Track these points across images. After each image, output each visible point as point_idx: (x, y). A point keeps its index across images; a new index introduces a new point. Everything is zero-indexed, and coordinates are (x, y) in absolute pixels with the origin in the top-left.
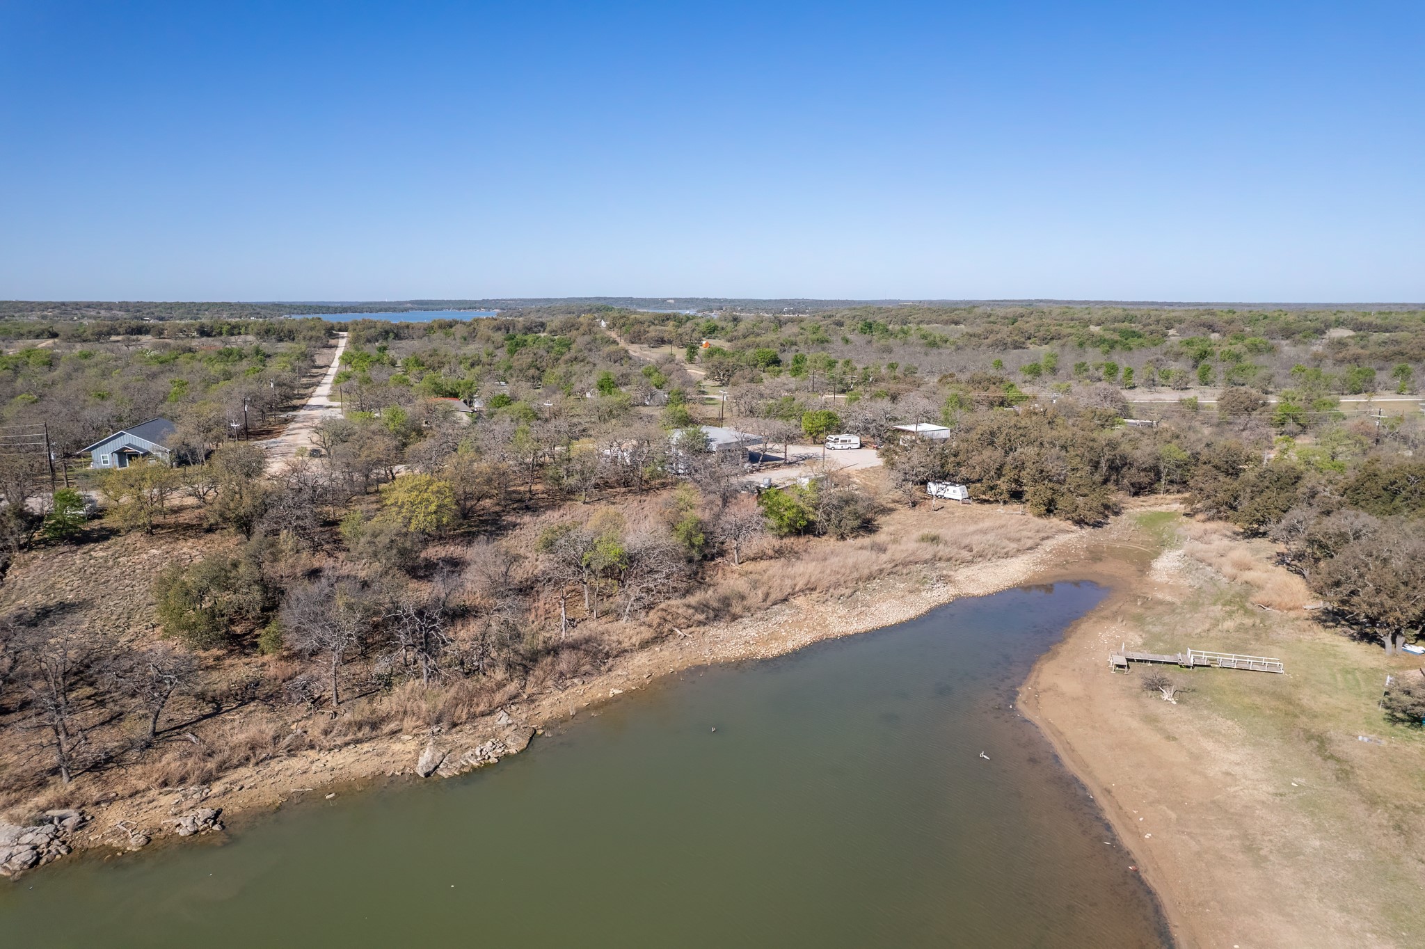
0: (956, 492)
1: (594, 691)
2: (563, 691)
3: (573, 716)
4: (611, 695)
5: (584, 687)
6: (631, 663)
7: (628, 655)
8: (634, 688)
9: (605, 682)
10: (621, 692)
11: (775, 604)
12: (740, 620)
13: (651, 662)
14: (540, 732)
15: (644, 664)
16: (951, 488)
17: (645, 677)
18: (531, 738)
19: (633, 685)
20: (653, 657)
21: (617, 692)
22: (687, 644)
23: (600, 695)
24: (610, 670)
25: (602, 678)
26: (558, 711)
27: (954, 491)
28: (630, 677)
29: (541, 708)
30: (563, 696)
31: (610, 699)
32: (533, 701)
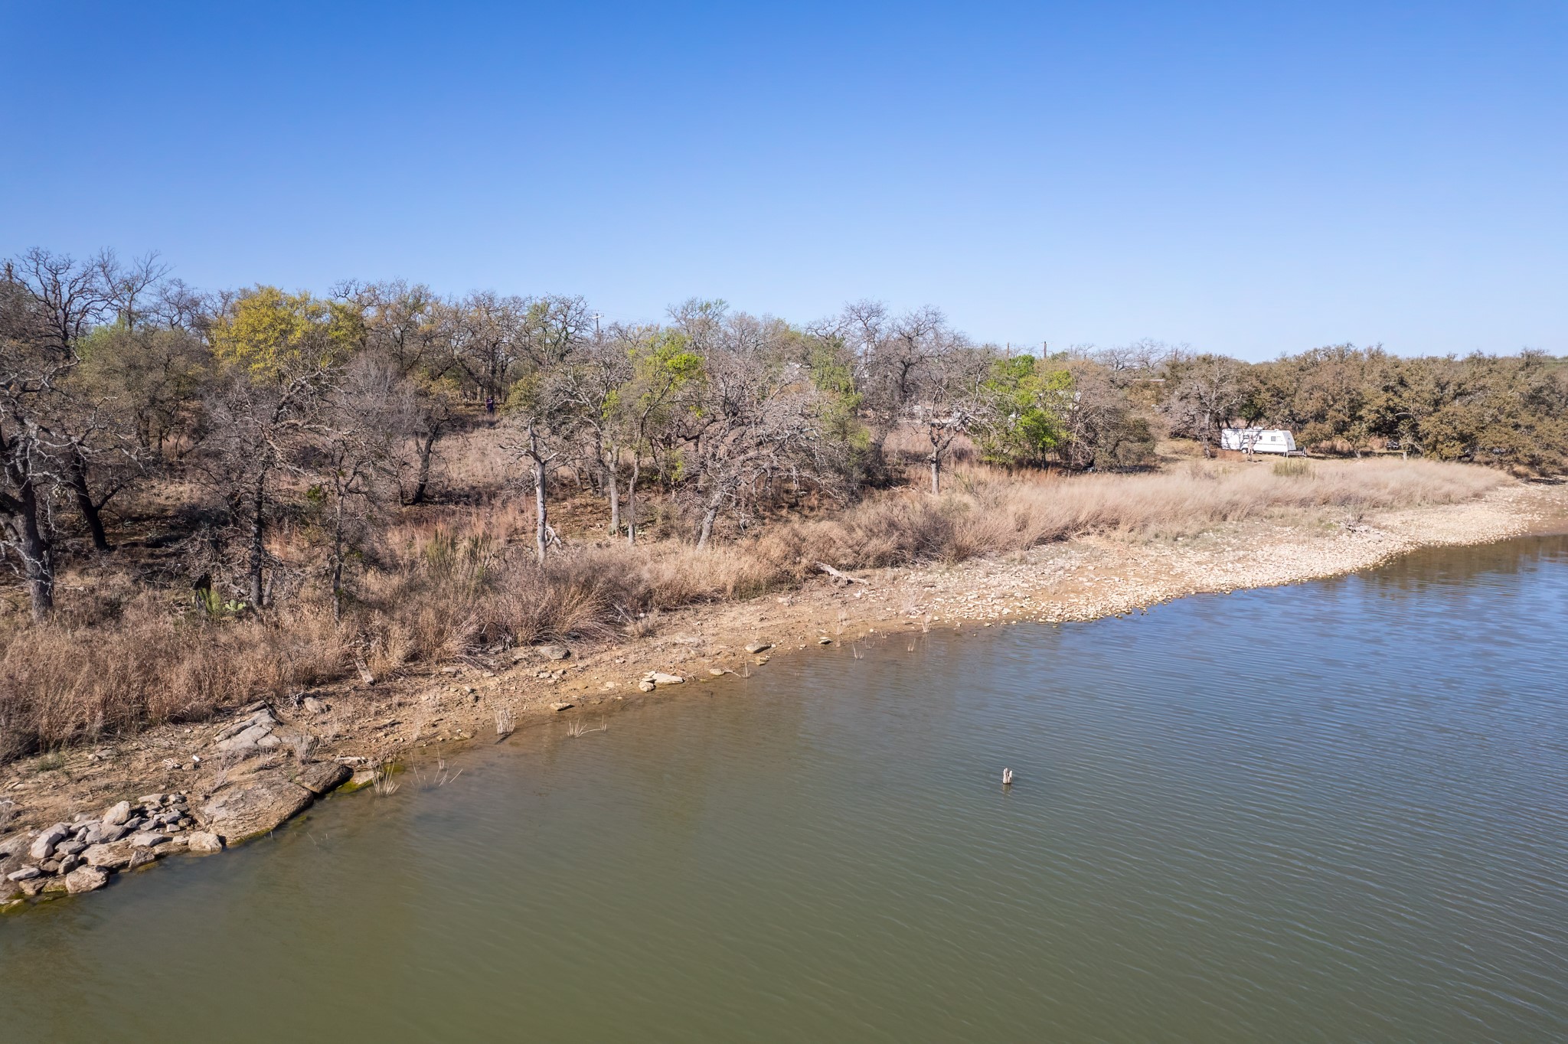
0: (1277, 440)
1: (594, 676)
2: (497, 672)
3: (506, 735)
4: (644, 686)
5: (565, 666)
6: (712, 623)
7: (705, 609)
8: (716, 672)
9: (632, 658)
10: (678, 679)
11: (1042, 541)
12: (975, 560)
13: (765, 624)
14: (359, 780)
15: (747, 628)
16: (1267, 435)
17: (750, 649)
18: (315, 797)
19: (714, 667)
20: (773, 614)
21: (662, 678)
22: (858, 595)
23: (610, 685)
24: (649, 633)
25: (626, 649)
26: (458, 722)
27: (1273, 439)
28: (708, 650)
29: (404, 712)
30: (492, 683)
31: (642, 695)
32: (387, 693)
